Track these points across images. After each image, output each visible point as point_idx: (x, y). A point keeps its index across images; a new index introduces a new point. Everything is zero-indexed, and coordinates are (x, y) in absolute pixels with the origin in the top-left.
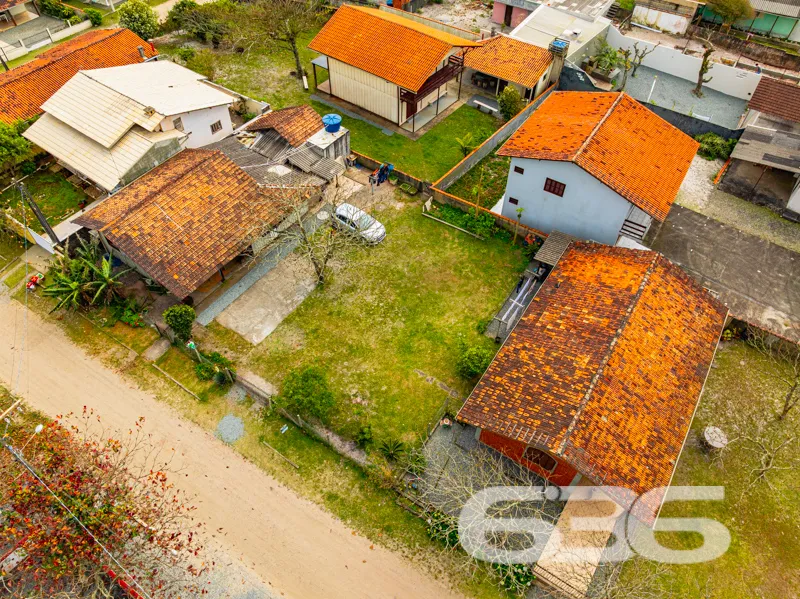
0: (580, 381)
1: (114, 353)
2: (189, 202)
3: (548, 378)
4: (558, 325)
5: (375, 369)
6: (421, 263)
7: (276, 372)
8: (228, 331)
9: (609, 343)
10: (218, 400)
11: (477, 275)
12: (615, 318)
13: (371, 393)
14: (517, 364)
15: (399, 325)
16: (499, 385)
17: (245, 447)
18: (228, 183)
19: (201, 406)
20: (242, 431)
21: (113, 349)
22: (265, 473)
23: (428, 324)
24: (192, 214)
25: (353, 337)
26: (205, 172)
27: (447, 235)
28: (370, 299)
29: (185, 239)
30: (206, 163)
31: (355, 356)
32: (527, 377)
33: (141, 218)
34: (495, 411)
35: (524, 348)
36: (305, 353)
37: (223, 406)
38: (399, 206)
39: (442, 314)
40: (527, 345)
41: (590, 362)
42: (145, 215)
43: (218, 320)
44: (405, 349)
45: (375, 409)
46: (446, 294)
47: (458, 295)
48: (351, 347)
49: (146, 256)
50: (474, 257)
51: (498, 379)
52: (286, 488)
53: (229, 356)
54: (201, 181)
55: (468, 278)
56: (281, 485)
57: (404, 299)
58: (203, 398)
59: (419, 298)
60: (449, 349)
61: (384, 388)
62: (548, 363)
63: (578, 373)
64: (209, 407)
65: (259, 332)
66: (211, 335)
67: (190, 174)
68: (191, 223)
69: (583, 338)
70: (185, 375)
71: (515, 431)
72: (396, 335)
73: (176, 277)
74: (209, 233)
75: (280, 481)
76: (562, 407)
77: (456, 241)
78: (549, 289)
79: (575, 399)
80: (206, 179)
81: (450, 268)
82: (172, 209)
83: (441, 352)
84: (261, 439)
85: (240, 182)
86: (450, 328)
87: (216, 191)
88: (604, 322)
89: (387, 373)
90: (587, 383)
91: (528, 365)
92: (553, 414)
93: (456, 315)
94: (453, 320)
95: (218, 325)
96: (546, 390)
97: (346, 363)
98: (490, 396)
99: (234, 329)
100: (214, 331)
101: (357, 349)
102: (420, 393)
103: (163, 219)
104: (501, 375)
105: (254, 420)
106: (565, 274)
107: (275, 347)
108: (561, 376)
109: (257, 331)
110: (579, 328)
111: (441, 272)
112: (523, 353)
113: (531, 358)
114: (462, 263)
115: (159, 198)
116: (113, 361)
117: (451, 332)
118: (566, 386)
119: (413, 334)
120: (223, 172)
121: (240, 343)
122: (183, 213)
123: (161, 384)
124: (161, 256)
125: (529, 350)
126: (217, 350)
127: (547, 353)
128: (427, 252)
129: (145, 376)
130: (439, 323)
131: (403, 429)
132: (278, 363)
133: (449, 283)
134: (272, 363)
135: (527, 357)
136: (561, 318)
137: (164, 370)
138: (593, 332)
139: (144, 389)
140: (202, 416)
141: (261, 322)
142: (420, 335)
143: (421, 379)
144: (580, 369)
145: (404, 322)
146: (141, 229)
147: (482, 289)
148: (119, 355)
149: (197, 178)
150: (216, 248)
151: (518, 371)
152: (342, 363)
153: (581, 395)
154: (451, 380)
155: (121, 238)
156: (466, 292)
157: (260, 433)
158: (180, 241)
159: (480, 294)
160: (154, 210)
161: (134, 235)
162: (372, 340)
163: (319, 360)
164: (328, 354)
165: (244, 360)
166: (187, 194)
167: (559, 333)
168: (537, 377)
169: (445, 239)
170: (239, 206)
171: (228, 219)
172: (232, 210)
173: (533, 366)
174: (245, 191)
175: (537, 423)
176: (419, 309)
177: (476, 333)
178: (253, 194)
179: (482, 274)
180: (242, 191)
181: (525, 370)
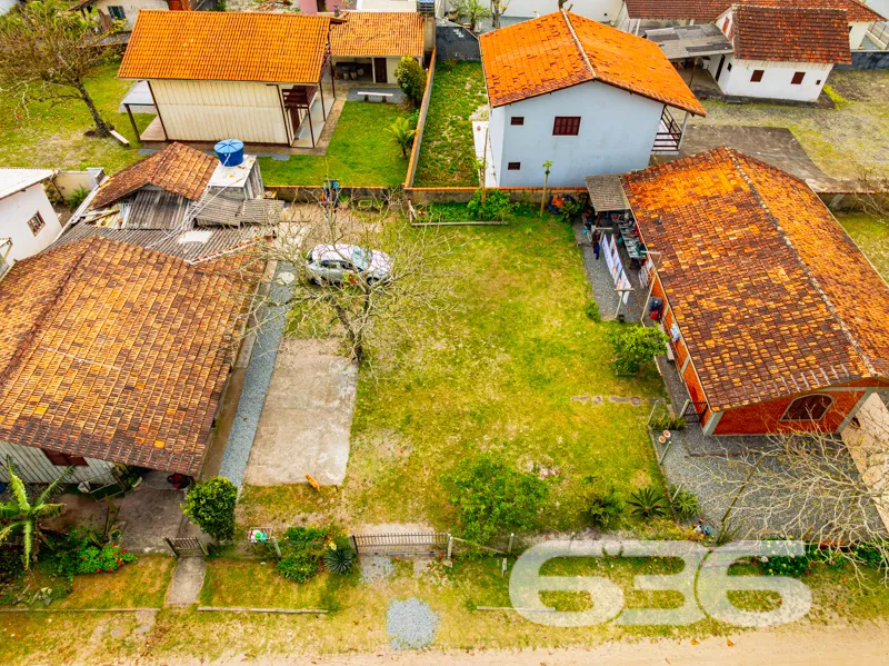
0: (802, 294)
1: (105, 635)
2: (99, 326)
3: (765, 310)
4: (709, 256)
5: (528, 423)
6: (462, 278)
7: (405, 502)
8: (281, 490)
9: (784, 243)
10: (355, 595)
11: (535, 263)
12: (759, 220)
13: (551, 454)
14: (713, 317)
15: (503, 357)
16: (717, 349)
17: (455, 634)
18: (142, 275)
19: (336, 621)
20: (432, 615)
21: (100, 629)
22: (516, 650)
23: (535, 340)
24: (118, 340)
25: (464, 402)
26: (96, 273)
27: (462, 236)
28: (440, 346)
29: (134, 381)
30: (88, 258)
31: (487, 422)
33: (35, 379)
34: (749, 377)
35: (700, 297)
36: (421, 454)
37: (371, 598)
38: (376, 227)
39: (537, 322)
40: (698, 292)
41: (789, 272)
42: (36, 373)
43: (251, 482)
44: (539, 381)
45: (574, 471)
46: (522, 299)
47: (535, 293)
48: (473, 415)
49: (84, 435)
50: (514, 246)
51: (711, 343)
52: (561, 650)
53: (314, 522)
54: (97, 287)
55: (528, 270)
56: (551, 649)
57: (481, 326)
58: (331, 607)
59: (495, 317)
60: (583, 355)
61: (560, 440)
62: (745, 296)
63: (790, 287)
64: (352, 614)
65: (330, 464)
66: (259, 508)
67: (72, 284)
68: (125, 353)
69: (751, 254)
70: (270, 592)
71: (799, 383)
72: (513, 372)
73: (159, 444)
74: (165, 356)
75: (544, 645)
76: (818, 328)
77: (477, 237)
78: (652, 230)
79: (820, 313)
80: (103, 282)
81: (499, 268)
82: (80, 345)
83: (579, 363)
84: (470, 606)
85: (159, 266)
86: (562, 332)
87: (133, 293)
88: (754, 229)
89: (545, 420)
90: (812, 292)
91: (725, 310)
92: (816, 340)
93: (554, 315)
94: (556, 323)
95: (258, 489)
96: (779, 321)
97: (486, 438)
98: (723, 364)
99: (287, 480)
100: (260, 501)
101: (482, 412)
102: (603, 422)
103: (75, 365)
104: (706, 337)
105: (435, 587)
106: (652, 208)
107: (371, 471)
108: (776, 301)
109: (325, 465)
110: (735, 247)
111: (493, 277)
112: (703, 302)
113: (719, 301)
114: (506, 257)
115: (45, 336)
117: (566, 336)
118: (795, 307)
119: (529, 360)
120: (122, 262)
122: (102, 344)
123: (237, 630)
124: (111, 423)
125: (708, 295)
126: (288, 525)
127: (732, 288)
128: (458, 263)
129: (199, 636)
130: (544, 333)
131: (626, 476)
132: (396, 489)
133: (514, 284)
134: (392, 492)
135: (714, 304)
136: (704, 248)
137: (226, 604)
138: (753, 243)
139: (214, 657)
140: (351, 635)
141: (321, 450)
142: (537, 356)
143: (589, 405)
144: (787, 283)
145: (506, 351)
146: (45, 398)
147: (553, 275)
148: (117, 634)
149: (88, 283)
150: (191, 374)
151: (723, 322)
152: (482, 441)
153: (821, 306)
154: (618, 389)
155: (18, 428)
156: (539, 286)
157: (461, 599)
158: (128, 388)
159: (556, 281)
160: (48, 359)
161: (40, 411)
162: (489, 392)
163: (448, 454)
164: (455, 439)
165: (342, 513)
166: (88, 314)
167: (719, 262)
168: (751, 316)
169: (463, 241)
170: (180, 302)
171: (178, 325)
172: (175, 311)
173: (733, 309)
174: (175, 277)
175: (812, 359)
176: (508, 329)
177: (593, 323)
178: (190, 276)
179: (539, 259)
180: (171, 280)
181: (729, 317)
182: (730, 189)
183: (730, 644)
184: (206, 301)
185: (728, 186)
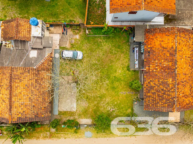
0: (172, 88)
1: (43, 135)
2: (22, 93)
3: (163, 90)
4: (157, 69)
5: (110, 99)
6: (99, 57)
7: (87, 115)
8: (65, 112)
9: (175, 72)
10: (80, 131)
11: (118, 51)
12: (173, 61)
13: (114, 106)
14: (152, 88)
15: (107, 82)
16: (150, 96)
17: (95, 136)
18: (26, 76)
19: (77, 134)
20: (92, 134)
21: (42, 135)
22: (104, 138)
23: (115, 77)
24: (28, 96)
25: (98, 94)
26: (16, 79)
27: (100, 40)
30: (13, 75)
31: (102, 98)
32: (157, 91)
33: (16, 109)
34: (153, 105)
35: (151, 81)
36: (90, 106)
37: (82, 131)
38: (77, 37)
39: (116, 71)
40: (151, 80)
41: (172, 81)
42: (16, 108)
43: (60, 111)
44: (114, 88)
45: (117, 110)
46: (113, 64)
47: (116, 61)
48: (100, 97)
49: (29, 118)
50: (113, 45)
51: (149, 94)
52: (111, 138)
53: (72, 118)
54: (18, 83)
55: (115, 54)
56: (109, 138)
57: (103, 73)
58: (76, 132)
59: (106, 70)
60: (124, 81)
61: (116, 103)
62: (160, 84)
63: (170, 85)
64: (79, 133)
65: (73, 107)
66: (62, 116)
67: (12, 84)
68: (30, 98)
69: (166, 72)
70: (66, 130)
71: (162, 109)
72: (109, 86)
73: (43, 116)
74: (38, 96)
75: (108, 137)
76: (171, 98)
77: (104, 41)
78: (147, 55)
80: (19, 81)
81: (108, 53)
82: (20, 99)
83: (123, 83)
84: (97, 133)
85: (29, 72)
87: (25, 82)
88: (170, 64)
89: (114, 98)
90: (174, 88)
91: (155, 87)
92: (169, 101)
93: (120, 69)
94: (120, 71)
95: (61, 112)
96: (164, 94)
97: (102, 102)
98: (149, 100)
99: (66, 111)
100: (62, 114)
101: (102, 96)
102: (125, 99)
103: (22, 104)
104: (149, 92)
105: (92, 130)
106: (149, 46)
107: (81, 109)
108: (166, 88)
109: (72, 107)
110: (164, 69)
111: (107, 57)
112: (151, 83)
113: (155, 84)
114: (111, 49)
115: (13, 99)
116: (45, 137)
117: (121, 75)
118: (169, 91)
119: (112, 83)
120: (20, 73)
121: (71, 114)
122: (25, 97)
123: (62, 135)
124: (33, 114)
125: (153, 81)
126: (67, 119)
127: (159, 81)
128: (99, 51)
129: (57, 136)
130: (117, 75)
131: (127, 110)
132: (86, 113)
133: (112, 59)
134: (85, 113)
135: (153, 84)
136: (157, 66)
137: (60, 132)
138: (168, 69)
139: (60, 139)
140: (80, 136)
141: (71, 104)
142: (114, 82)
143: (123, 94)
144: (171, 84)
145: (108, 80)
146: (20, 113)
147: (122, 56)
148: (45, 135)
149: (16, 83)
150: (44, 99)
151: (153, 90)
152: (101, 103)
153: (174, 93)
154: (129, 90)
155: (18, 120)
156: (118, 59)
157: (96, 131)
158: (34, 106)
159: (122, 58)
160: (16, 104)
161: (20, 116)
162: (103, 91)
163: (95, 106)
164: (96, 102)
165: (76, 117)
166: (19, 91)
167: (159, 72)
168: (159, 90)
169: (100, 42)
170: (36, 80)
171: (38, 88)
172: (36, 84)
173: (156, 87)
174: (33, 74)
175: (166, 105)
176: (109, 73)
177: (128, 72)
178: (36, 73)
179: (119, 50)
180: (32, 75)
181: (155, 89)
182: (171, 46)
183: (136, 137)
184: (42, 79)
185: (171, 45)
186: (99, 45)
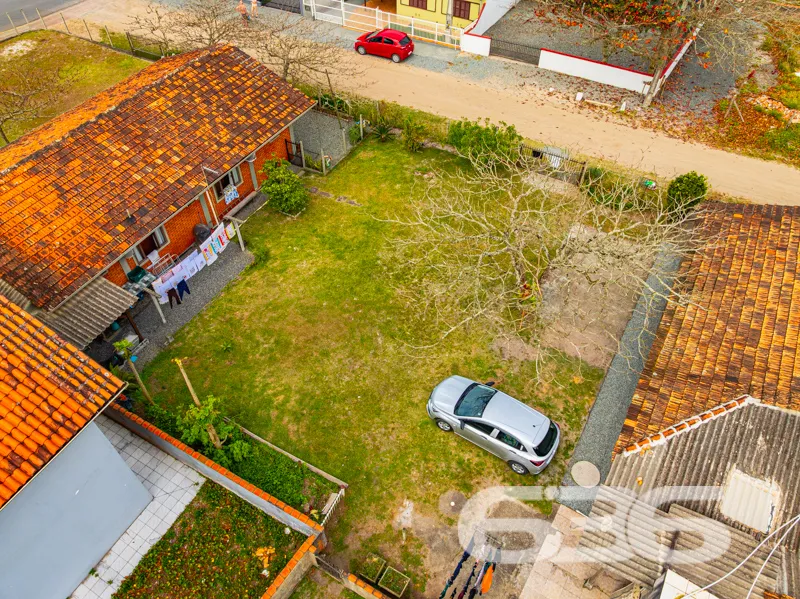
0: (174, 87)
3: (208, 102)
4: (163, 157)
6: (351, 354)
9: (115, 111)
11: (250, 337)
12: (85, 138)
13: (412, 182)
14: (236, 128)
15: (384, 255)
16: (265, 116)
23: (340, 257)
27: (292, 427)
28: (437, 290)
32: (228, 110)
34: (275, 93)
35: (219, 144)
39: (320, 274)
40: (215, 147)
41: (151, 99)
44: (373, 227)
46: (310, 302)
47: (289, 303)
50: (246, 373)
51: (263, 121)
55: (266, 332)
57: (379, 290)
59: (356, 294)
60: (315, 231)
62: (199, 117)
63: (171, 95)
69: (141, 129)
76: (206, 72)
77: (274, 413)
78: (147, 219)
81: (298, 349)
86: (309, 255)
88: (102, 139)
90: (169, 82)
91: (223, 124)
92: (218, 70)
93: (298, 274)
94: (305, 264)
96: (213, 92)
98: (276, 109)
102: (355, 186)
104: (257, 126)
106: (108, 238)
108: (192, 99)
110: (138, 143)
111: (315, 338)
112: (224, 140)
113: (216, 129)
114: (272, 360)
117: (309, 251)
118: (192, 88)
119: (364, 244)
124: (788, 225)
125: (214, 140)
127: (195, 127)
128: (338, 381)
130: (326, 260)
133: (301, 320)
135: (221, 133)
136: (154, 165)
138: (125, 132)
142: (354, 244)
143: (352, 198)
144: (167, 97)
145: (378, 259)
147: (246, 314)
150: (719, 265)
151: (237, 120)
153: (181, 74)
154: (317, 201)
156: (275, 309)
158: (782, 249)
159: (252, 306)
167: (168, 146)
168: (218, 107)
169: (297, 418)
170: (752, 338)
173: (218, 120)
176: (355, 277)
177: (273, 252)
179: (240, 340)
181: (229, 119)
182: (35, 179)
184: (716, 340)
185: (26, 183)
186: (316, 408)
